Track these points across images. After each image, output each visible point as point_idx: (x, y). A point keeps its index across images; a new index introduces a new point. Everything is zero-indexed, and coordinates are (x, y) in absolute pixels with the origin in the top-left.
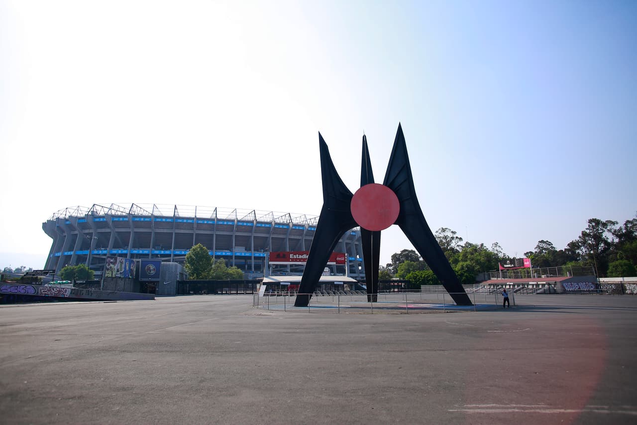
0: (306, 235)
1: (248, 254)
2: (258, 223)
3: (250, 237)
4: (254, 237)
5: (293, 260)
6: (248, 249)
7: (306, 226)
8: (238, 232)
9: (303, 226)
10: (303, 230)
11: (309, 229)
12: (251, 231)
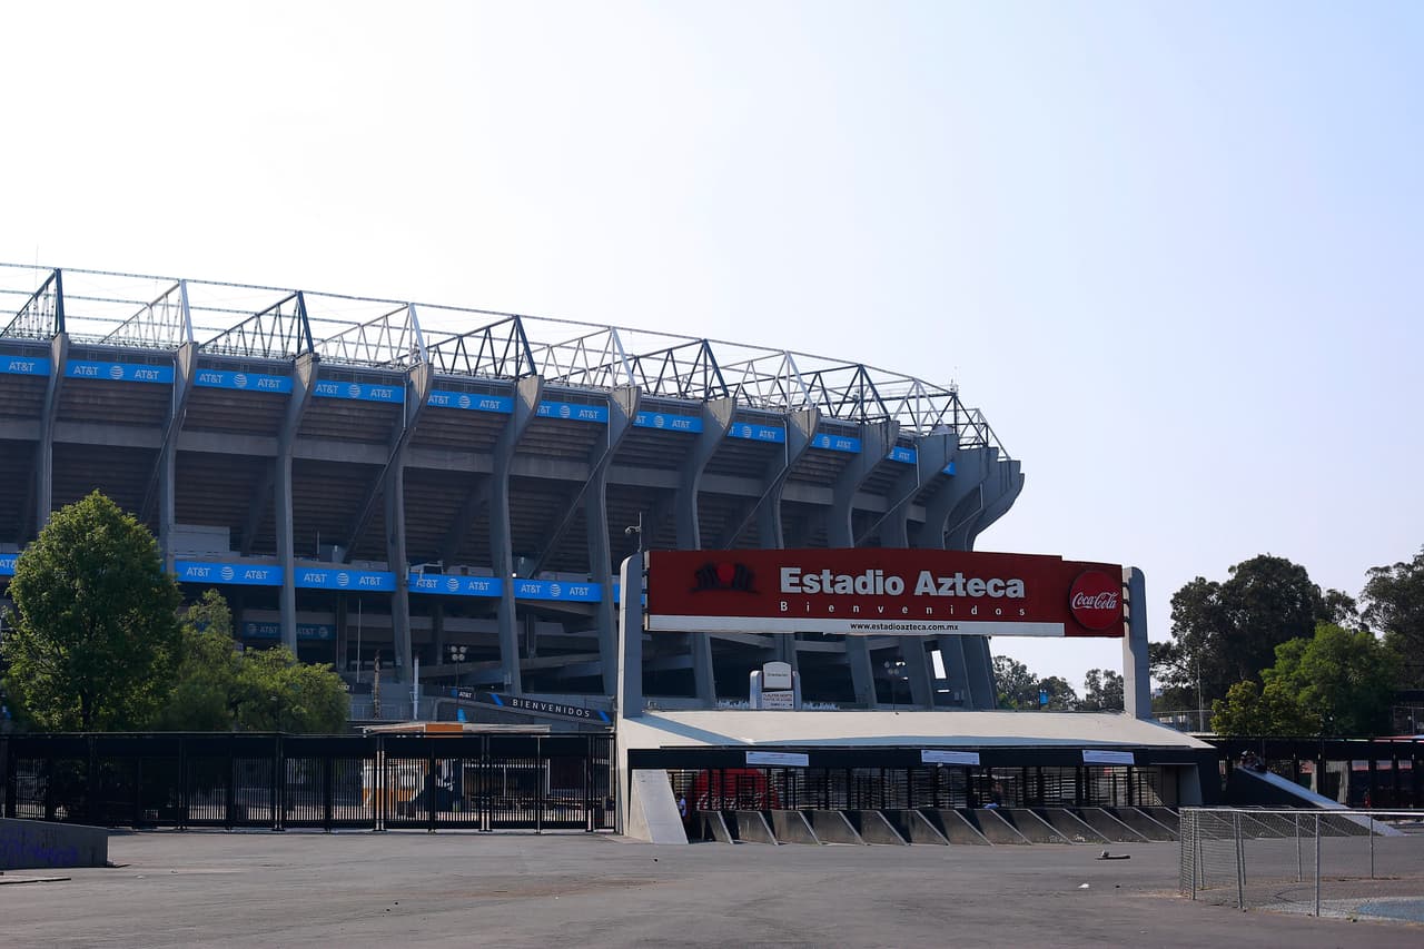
0: (618, 461)
1: (257, 574)
2: (324, 372)
3: (267, 464)
4: (296, 463)
5: (801, 605)
6: (253, 539)
7: (621, 398)
8: (195, 428)
9: (601, 399)
10: (599, 428)
11: (640, 420)
12: (274, 429)
